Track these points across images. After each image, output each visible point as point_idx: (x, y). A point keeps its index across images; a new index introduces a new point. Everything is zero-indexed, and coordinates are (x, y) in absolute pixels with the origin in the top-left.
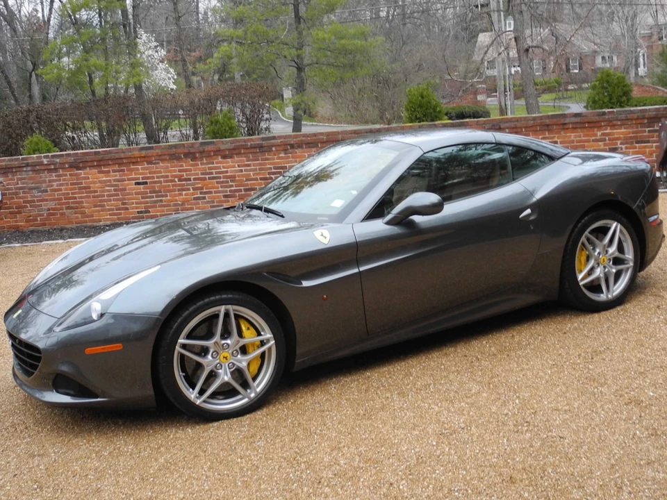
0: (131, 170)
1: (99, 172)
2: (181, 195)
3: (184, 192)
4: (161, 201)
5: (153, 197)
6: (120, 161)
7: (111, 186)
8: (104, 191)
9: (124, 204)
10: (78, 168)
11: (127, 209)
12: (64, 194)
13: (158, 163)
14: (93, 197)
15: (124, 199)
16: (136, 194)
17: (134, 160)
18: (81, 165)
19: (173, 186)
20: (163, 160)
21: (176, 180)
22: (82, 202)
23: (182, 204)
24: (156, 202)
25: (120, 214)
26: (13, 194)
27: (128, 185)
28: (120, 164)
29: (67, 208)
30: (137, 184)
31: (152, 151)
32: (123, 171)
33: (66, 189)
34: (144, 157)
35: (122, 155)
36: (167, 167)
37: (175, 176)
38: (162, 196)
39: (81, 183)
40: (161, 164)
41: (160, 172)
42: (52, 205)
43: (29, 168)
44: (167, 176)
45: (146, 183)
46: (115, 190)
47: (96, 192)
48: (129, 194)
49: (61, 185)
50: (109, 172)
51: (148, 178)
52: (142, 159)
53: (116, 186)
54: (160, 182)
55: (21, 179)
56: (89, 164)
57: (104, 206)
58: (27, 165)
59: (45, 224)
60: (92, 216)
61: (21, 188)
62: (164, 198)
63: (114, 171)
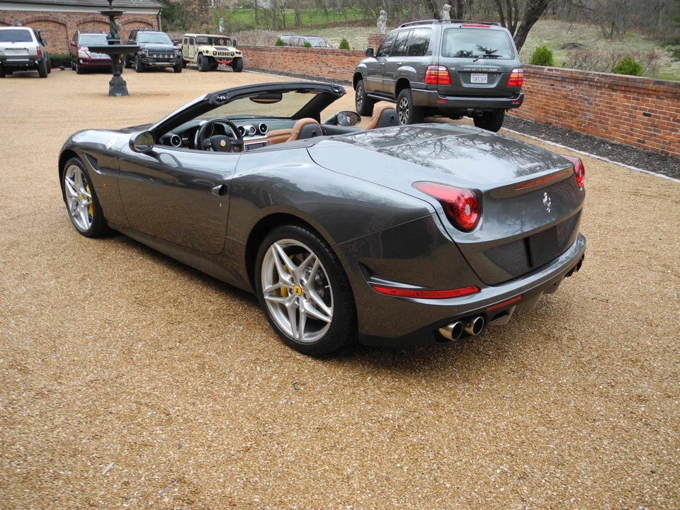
0: (644, 101)
1: (625, 97)
2: (670, 134)
3: (673, 133)
4: (655, 135)
5: (650, 130)
6: (638, 91)
7: (628, 111)
8: (622, 115)
9: (632, 130)
10: (614, 90)
11: (632, 135)
12: (601, 110)
13: (663, 99)
14: (616, 118)
15: (633, 126)
16: (643, 123)
17: (647, 92)
18: (615, 87)
19: (668, 124)
20: (667, 97)
21: (672, 118)
22: (608, 120)
23: (669, 144)
24: (652, 135)
25: (626, 138)
26: (575, 101)
27: (639, 114)
28: (639, 93)
29: (600, 122)
30: (645, 114)
31: (662, 86)
32: (638, 100)
33: (603, 106)
34: (655, 91)
35: (640, 85)
36: (668, 105)
37: (671, 115)
38: (657, 131)
39: (611, 104)
40: (665, 101)
41: (662, 108)
42: (591, 116)
43: (587, 83)
44: (665, 114)
45: (649, 115)
46: (630, 116)
47: (618, 113)
48: (637, 122)
49: (600, 101)
50: (629, 98)
51: (653, 111)
52: (654, 93)
53: (631, 112)
54: (659, 117)
55: (582, 90)
56: (620, 88)
57: (618, 127)
58: (586, 80)
59: (584, 131)
60: (610, 133)
61: (580, 97)
62: (658, 134)
63: (634, 99)
